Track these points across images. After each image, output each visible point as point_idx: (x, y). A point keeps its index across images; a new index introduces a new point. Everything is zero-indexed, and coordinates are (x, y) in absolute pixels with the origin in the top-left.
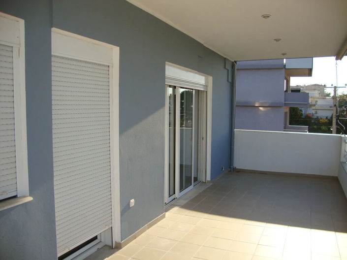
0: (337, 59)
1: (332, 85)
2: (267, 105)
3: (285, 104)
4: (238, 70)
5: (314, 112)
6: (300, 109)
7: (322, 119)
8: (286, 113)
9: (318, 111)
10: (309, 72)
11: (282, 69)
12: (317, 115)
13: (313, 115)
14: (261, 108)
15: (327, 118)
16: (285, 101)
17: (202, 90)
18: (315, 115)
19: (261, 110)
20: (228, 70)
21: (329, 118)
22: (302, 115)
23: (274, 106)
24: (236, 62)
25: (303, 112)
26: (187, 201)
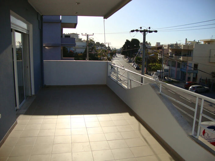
0: (104, 18)
1: (86, 34)
2: (50, 45)
3: (61, 44)
4: (44, 22)
5: (74, 49)
6: (66, 48)
7: (79, 53)
8: (61, 50)
9: (76, 49)
10: (74, 26)
11: (59, 23)
12: (76, 51)
13: (74, 51)
14: (46, 47)
15: (81, 53)
16: (61, 43)
17: (26, 33)
18: (75, 51)
19: (46, 49)
20: (39, 21)
21: (82, 53)
22: (68, 51)
23: (54, 46)
24: (43, 16)
25: (68, 50)
26: (26, 110)
